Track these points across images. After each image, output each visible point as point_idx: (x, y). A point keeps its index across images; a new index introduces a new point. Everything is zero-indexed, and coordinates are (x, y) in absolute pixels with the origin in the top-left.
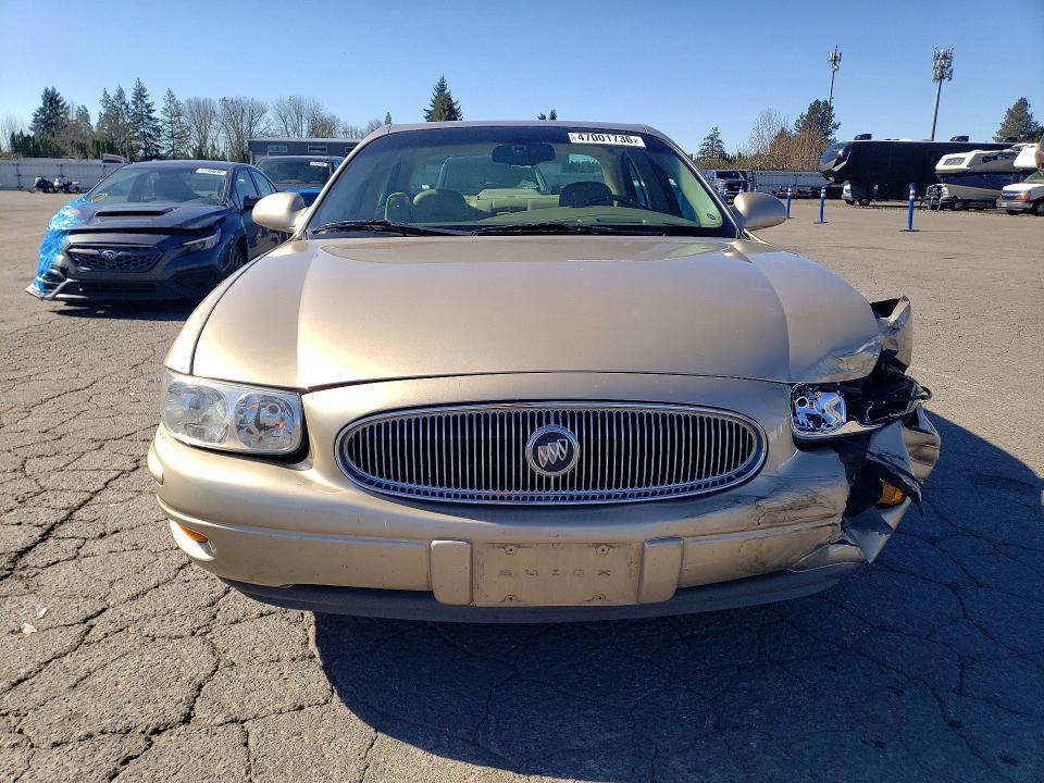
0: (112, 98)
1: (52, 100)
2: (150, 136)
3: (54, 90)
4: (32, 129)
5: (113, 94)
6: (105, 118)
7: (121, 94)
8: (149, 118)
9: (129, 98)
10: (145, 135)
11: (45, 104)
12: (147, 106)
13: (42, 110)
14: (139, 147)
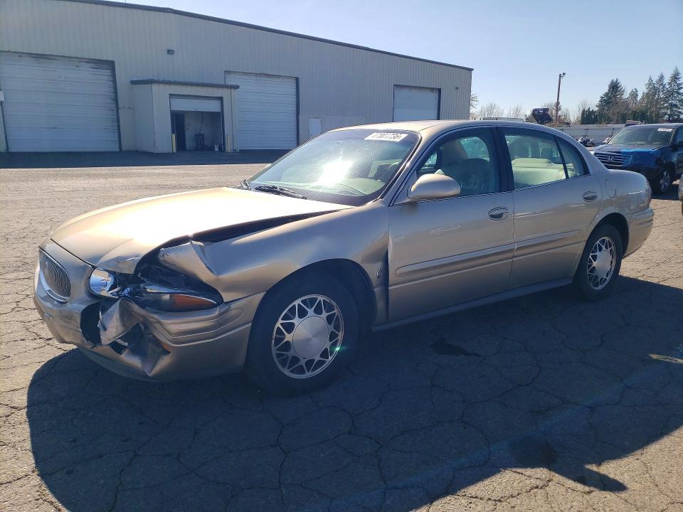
0: (654, 81)
1: (615, 87)
2: (676, 106)
3: (617, 80)
4: (597, 106)
5: (655, 79)
6: (647, 95)
7: (662, 78)
8: (679, 93)
9: (666, 80)
10: (672, 105)
11: (609, 90)
12: (679, 85)
13: (606, 94)
14: (665, 114)
